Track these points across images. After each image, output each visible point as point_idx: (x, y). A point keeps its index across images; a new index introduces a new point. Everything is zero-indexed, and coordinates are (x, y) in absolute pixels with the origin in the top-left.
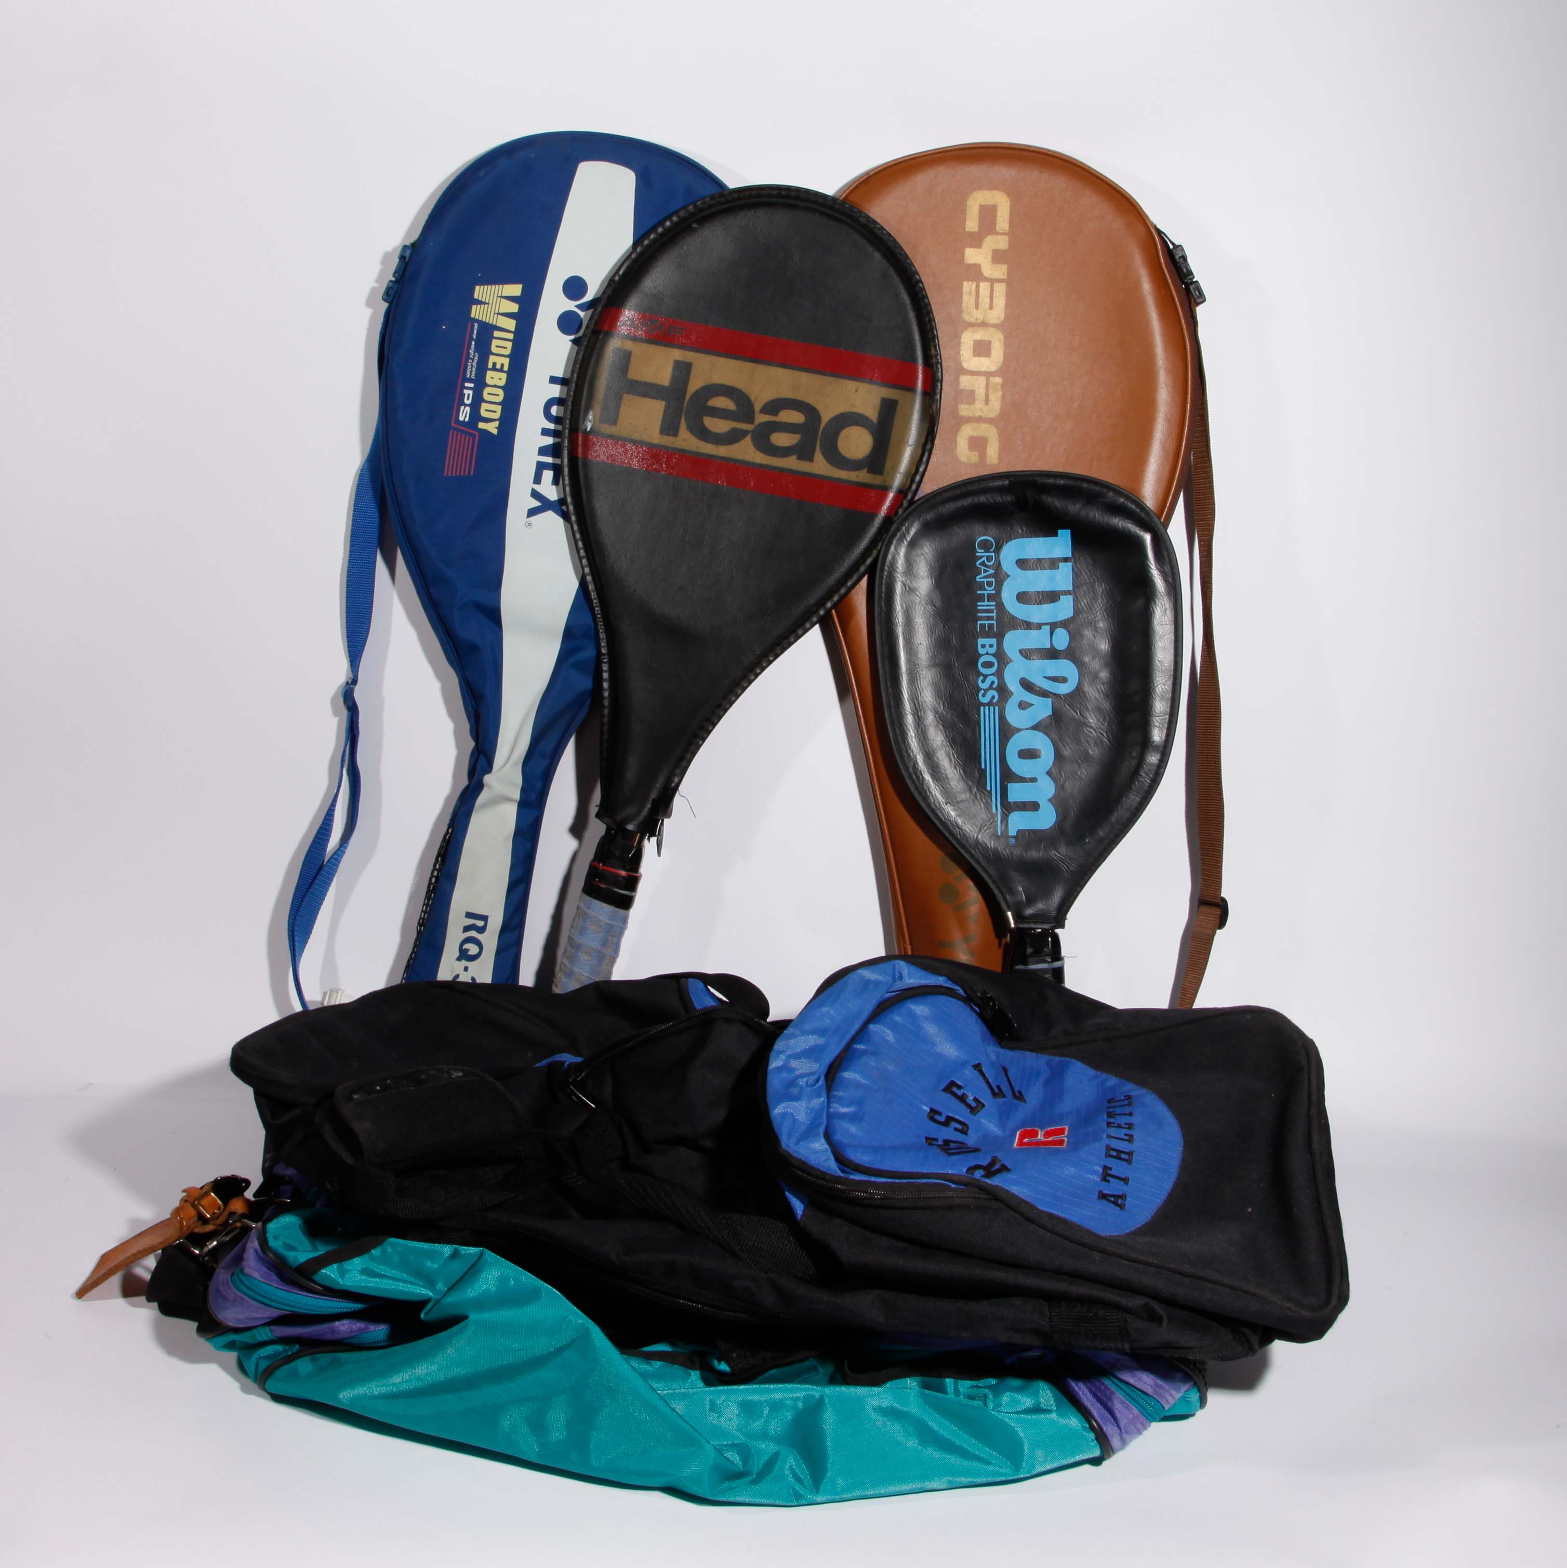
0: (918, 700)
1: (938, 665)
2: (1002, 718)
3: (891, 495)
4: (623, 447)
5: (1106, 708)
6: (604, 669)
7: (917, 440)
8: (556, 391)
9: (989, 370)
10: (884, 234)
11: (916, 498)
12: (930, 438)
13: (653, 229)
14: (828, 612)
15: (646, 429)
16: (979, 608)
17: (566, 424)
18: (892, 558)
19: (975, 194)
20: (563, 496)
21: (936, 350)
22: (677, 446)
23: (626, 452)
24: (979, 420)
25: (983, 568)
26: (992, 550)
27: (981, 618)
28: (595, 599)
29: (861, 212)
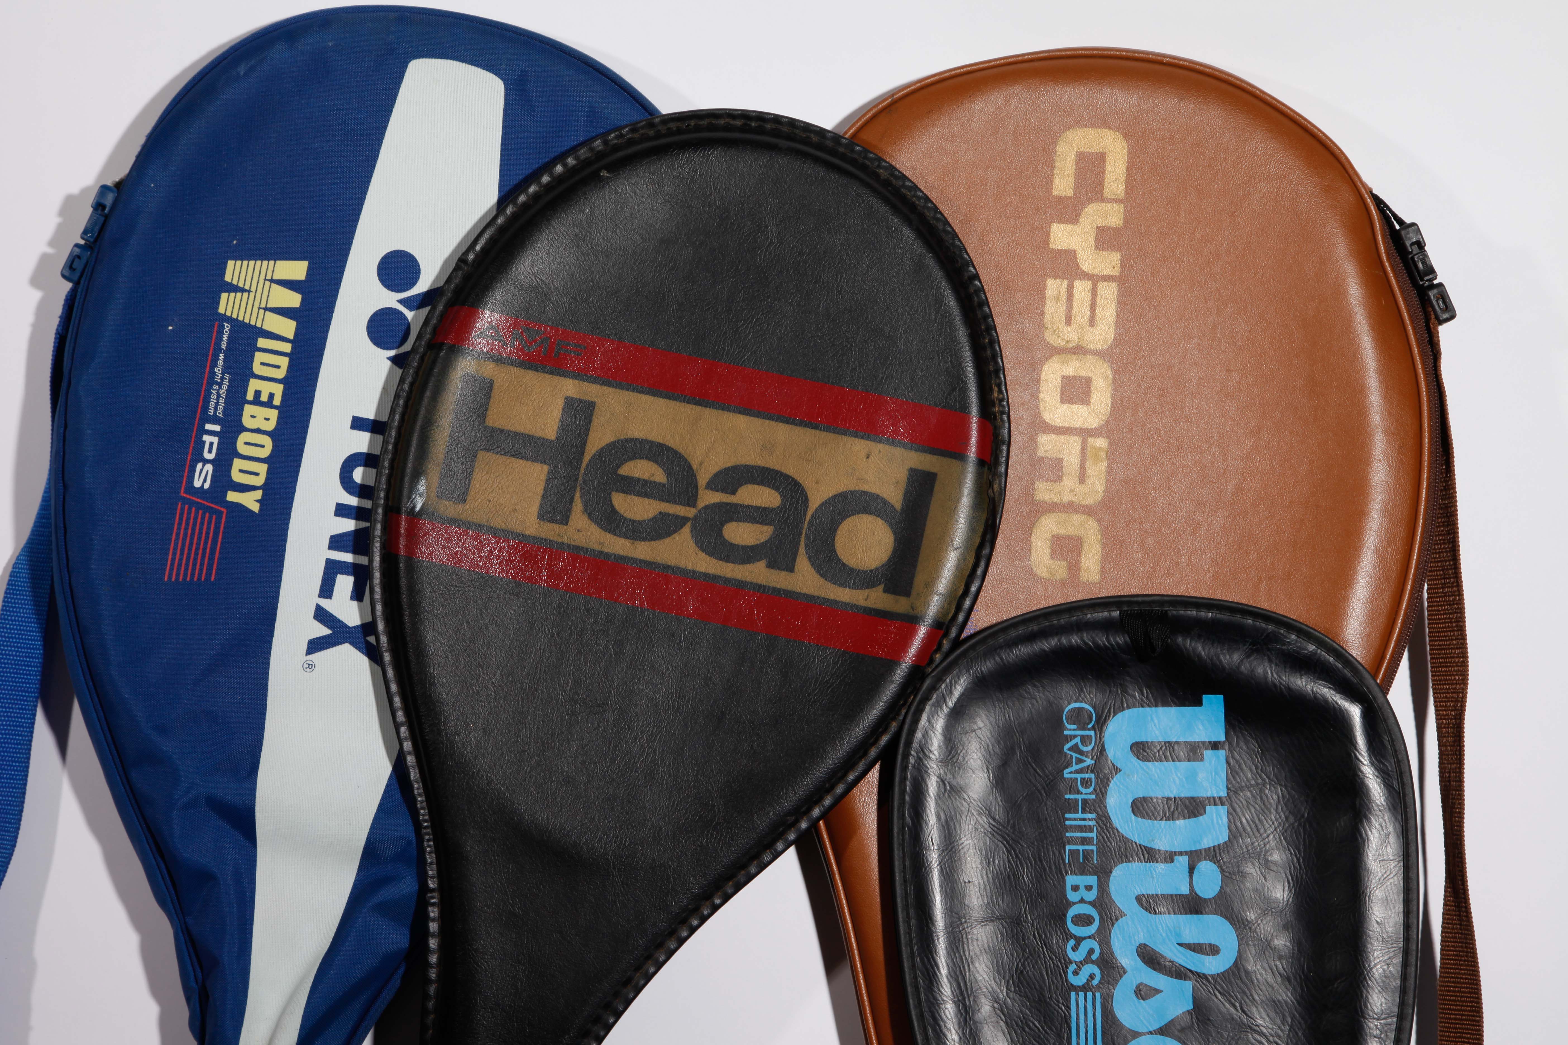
0: (964, 978)
1: (997, 919)
2: (1108, 1014)
3: (922, 631)
4: (476, 540)
5: (1286, 1002)
6: (432, 915)
7: (968, 540)
8: (362, 442)
9: (1086, 426)
10: (919, 198)
11: (963, 636)
12: (988, 537)
13: (534, 177)
14: (814, 825)
15: (515, 510)
16: (1067, 823)
17: (379, 498)
18: (924, 736)
19: (1069, 133)
20: (370, 619)
21: (1000, 392)
22: (566, 540)
23: (480, 548)
24: (1070, 508)
25: (1075, 755)
26: (1090, 726)
27: (1070, 841)
28: (420, 795)
29: (880, 159)
